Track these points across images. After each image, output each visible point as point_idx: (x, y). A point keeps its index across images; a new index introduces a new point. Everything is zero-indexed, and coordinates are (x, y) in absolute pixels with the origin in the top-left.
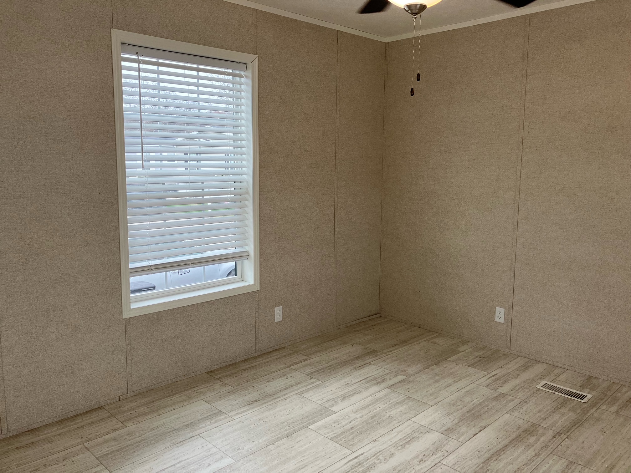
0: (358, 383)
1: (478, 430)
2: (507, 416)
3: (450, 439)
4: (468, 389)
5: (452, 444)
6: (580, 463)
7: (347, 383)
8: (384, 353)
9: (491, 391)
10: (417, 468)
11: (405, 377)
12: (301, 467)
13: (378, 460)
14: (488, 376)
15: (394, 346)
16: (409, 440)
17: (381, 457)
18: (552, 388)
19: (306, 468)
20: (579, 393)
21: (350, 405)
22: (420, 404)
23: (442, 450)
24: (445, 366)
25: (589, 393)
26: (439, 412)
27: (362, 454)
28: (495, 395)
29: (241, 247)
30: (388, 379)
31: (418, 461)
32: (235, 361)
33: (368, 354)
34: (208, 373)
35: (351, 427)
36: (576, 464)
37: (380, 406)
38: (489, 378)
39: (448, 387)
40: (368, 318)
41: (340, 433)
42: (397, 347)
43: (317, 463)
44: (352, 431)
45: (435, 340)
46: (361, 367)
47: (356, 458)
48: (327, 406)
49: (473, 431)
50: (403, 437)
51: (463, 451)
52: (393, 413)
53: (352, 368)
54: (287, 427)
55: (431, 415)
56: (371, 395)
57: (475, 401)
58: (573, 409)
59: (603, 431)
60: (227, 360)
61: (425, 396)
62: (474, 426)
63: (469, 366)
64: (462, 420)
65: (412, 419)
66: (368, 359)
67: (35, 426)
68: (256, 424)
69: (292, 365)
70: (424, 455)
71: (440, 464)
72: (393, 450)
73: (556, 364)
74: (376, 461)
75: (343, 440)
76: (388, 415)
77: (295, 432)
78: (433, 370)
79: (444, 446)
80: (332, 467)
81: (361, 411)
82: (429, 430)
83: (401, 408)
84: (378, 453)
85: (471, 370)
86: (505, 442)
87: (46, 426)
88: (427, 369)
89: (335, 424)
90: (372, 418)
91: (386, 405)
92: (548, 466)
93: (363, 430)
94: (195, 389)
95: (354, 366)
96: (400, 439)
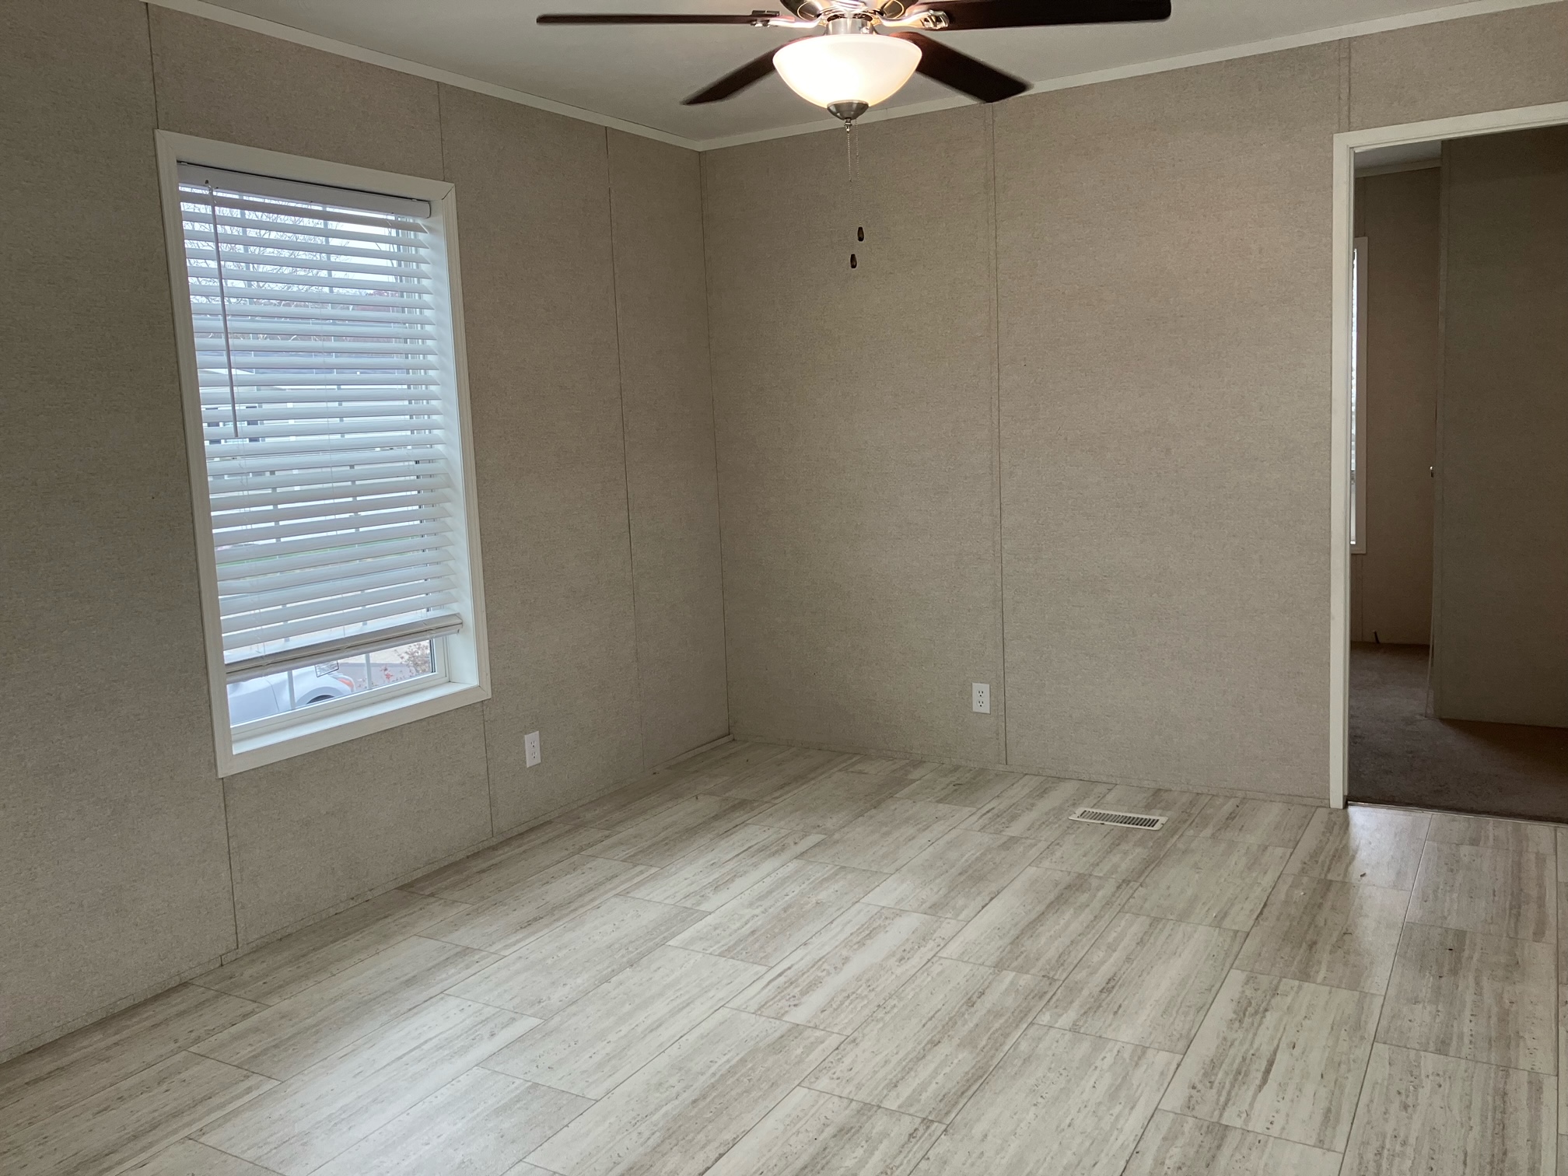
0: (735, 860)
1: (988, 899)
2: (1032, 870)
3: (941, 919)
4: (947, 838)
5: (948, 928)
6: (1171, 917)
7: (712, 862)
8: (766, 802)
9: (991, 836)
10: (899, 971)
11: (823, 837)
12: (681, 1006)
13: (822, 972)
14: (979, 814)
15: (782, 787)
16: (867, 932)
17: (825, 966)
18: (1096, 816)
19: (692, 1006)
20: (1144, 817)
21: (733, 896)
22: (869, 874)
23: (933, 938)
24: (893, 808)
25: (1161, 815)
26: (908, 882)
27: (789, 968)
28: (1001, 842)
29: (440, 605)
30: (792, 844)
31: (896, 961)
32: (452, 859)
33: (734, 808)
34: (401, 888)
35: (752, 930)
36: (1164, 921)
37: (794, 890)
38: (982, 816)
39: (910, 840)
40: (709, 746)
41: (732, 943)
42: (787, 789)
43: (711, 994)
44: (755, 936)
45: (859, 767)
46: (728, 833)
47: (780, 975)
48: (688, 904)
49: (979, 901)
50: (855, 930)
51: (971, 933)
52: (822, 896)
53: (710, 836)
54: (623, 951)
55: (896, 889)
56: (768, 875)
57: (967, 856)
58: (1141, 843)
59: (1196, 867)
60: (435, 858)
61: (873, 861)
62: (979, 894)
63: (939, 802)
64: (954, 888)
65: (862, 901)
66: (739, 817)
67: (48, 1038)
68: (555, 957)
69: (581, 849)
70: (905, 950)
71: (935, 959)
72: (845, 953)
73: (1094, 777)
74: (820, 974)
75: (744, 953)
76: (814, 901)
77: (642, 956)
78: (871, 817)
79: (935, 931)
80: (741, 996)
81: (759, 903)
82: (900, 913)
83: (836, 887)
84: (818, 961)
85: (943, 808)
86: (1040, 908)
87: (72, 1035)
88: (861, 818)
89: (718, 931)
90: (785, 910)
91: (803, 886)
92: (1119, 929)
93: (776, 930)
94: (389, 920)
95: (716, 832)
96: (851, 934)
